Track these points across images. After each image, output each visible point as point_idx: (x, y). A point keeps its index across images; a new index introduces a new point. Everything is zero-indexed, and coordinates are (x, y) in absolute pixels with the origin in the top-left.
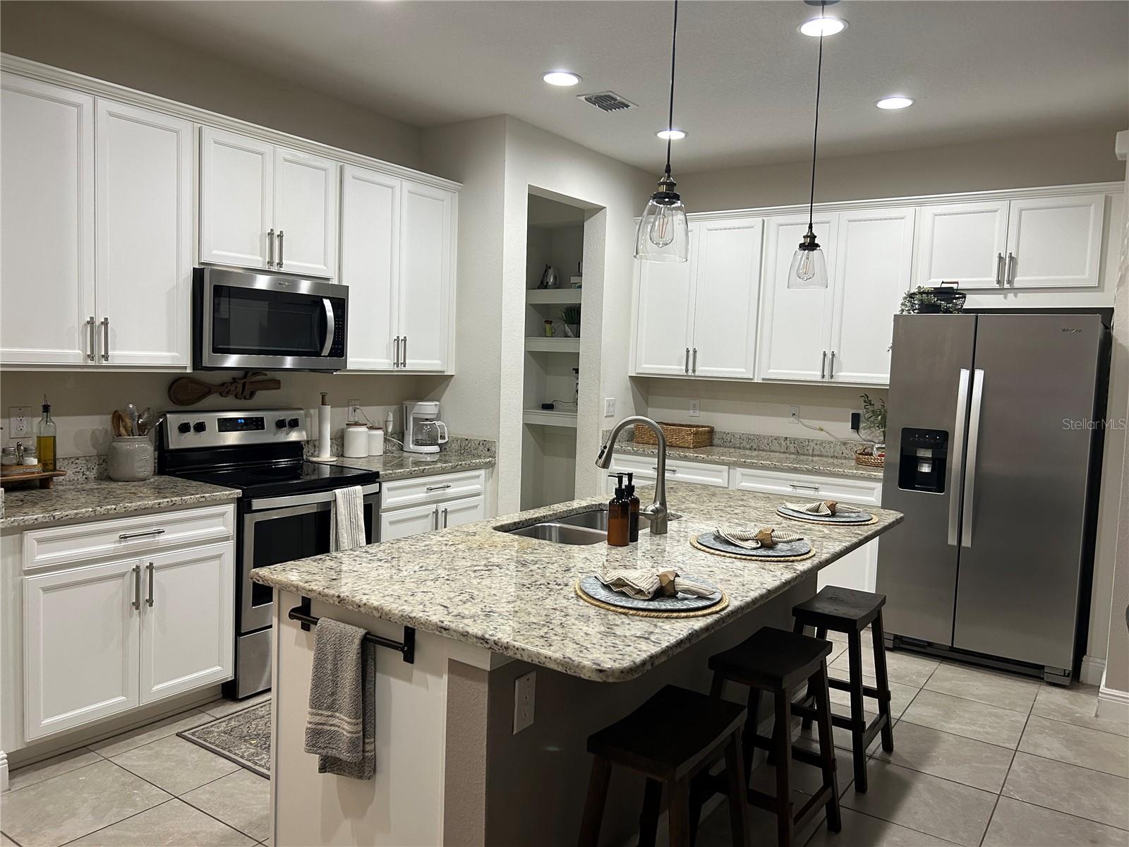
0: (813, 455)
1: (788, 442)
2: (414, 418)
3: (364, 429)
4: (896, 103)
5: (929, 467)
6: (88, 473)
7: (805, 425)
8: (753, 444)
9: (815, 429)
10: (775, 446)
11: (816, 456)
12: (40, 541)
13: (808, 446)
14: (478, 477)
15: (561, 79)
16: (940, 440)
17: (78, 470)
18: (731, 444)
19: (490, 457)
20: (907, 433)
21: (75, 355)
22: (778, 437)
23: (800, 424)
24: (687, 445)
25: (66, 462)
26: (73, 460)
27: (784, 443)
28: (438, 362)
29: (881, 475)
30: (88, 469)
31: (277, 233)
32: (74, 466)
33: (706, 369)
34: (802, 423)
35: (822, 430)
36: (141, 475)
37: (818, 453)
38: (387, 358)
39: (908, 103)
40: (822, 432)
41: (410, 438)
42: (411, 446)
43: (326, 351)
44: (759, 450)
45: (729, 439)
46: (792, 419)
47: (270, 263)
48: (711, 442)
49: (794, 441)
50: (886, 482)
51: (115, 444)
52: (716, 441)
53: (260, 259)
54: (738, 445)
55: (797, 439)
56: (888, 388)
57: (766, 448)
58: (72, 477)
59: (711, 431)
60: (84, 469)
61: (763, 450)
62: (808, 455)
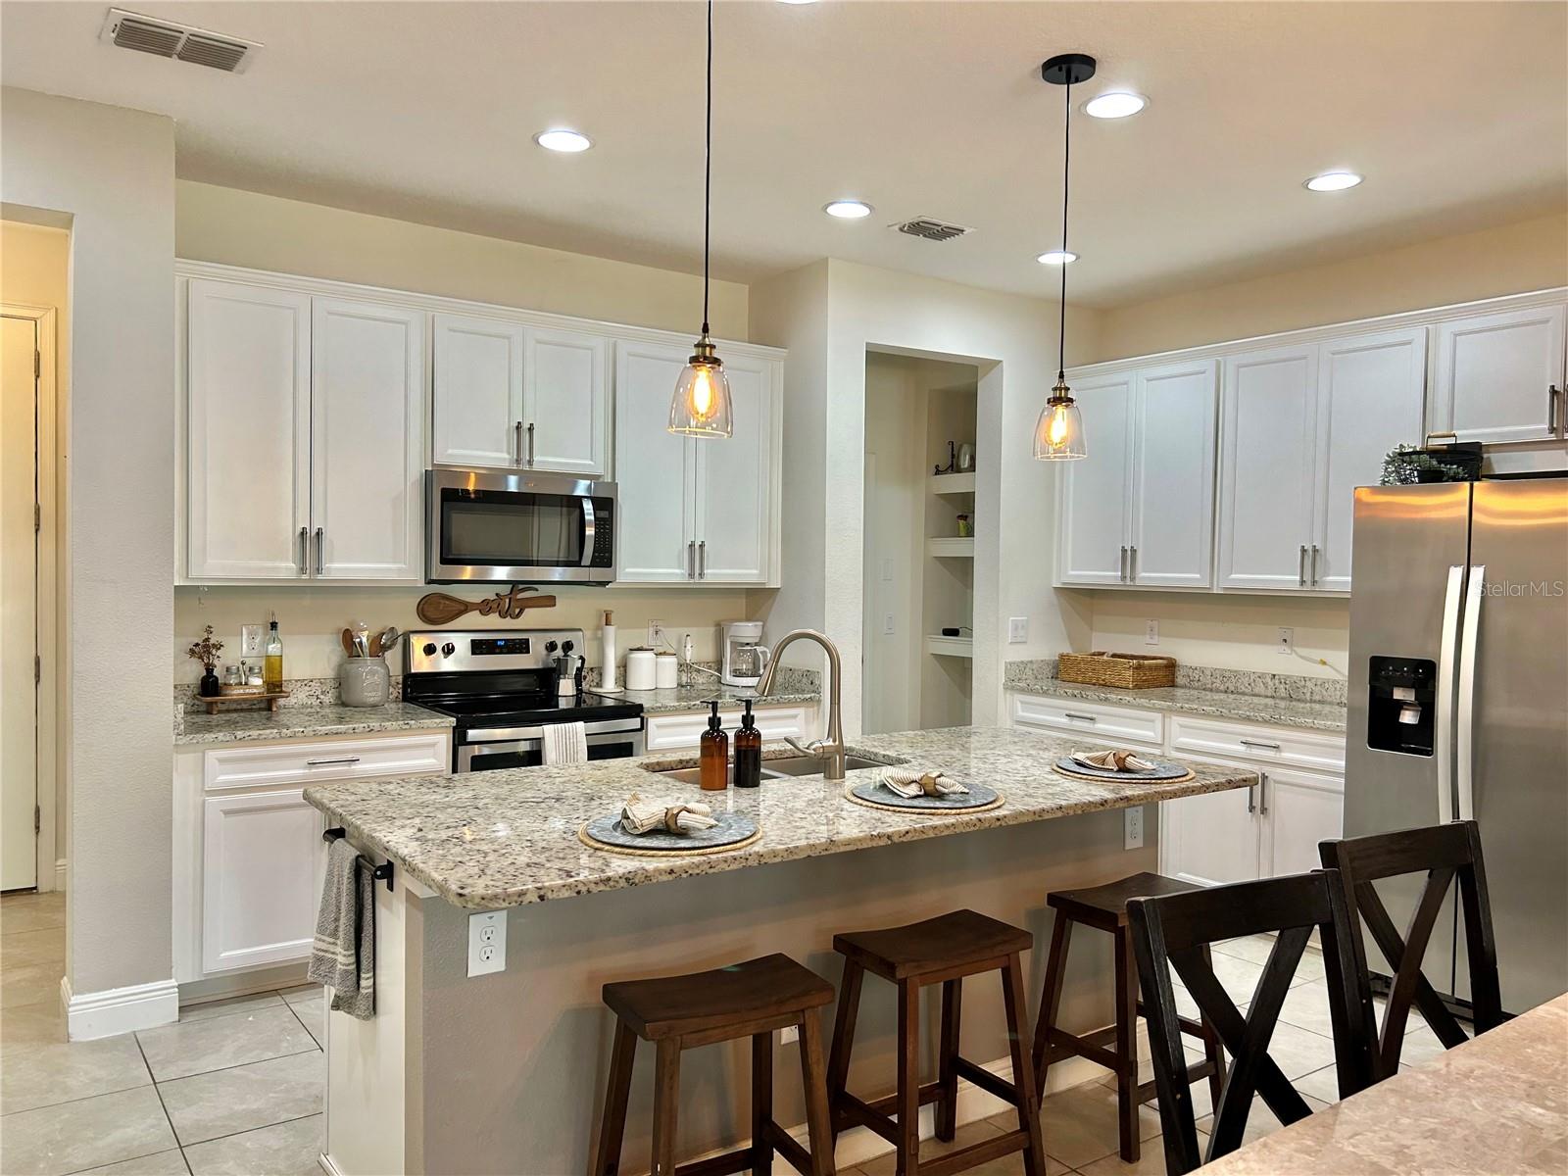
0: (1311, 701)
1: (1277, 682)
2: (732, 642)
3: (649, 655)
4: (1336, 181)
5: (1413, 716)
6: (322, 697)
7: (1302, 657)
8: (1228, 684)
9: (1314, 662)
10: (1260, 689)
11: (1315, 702)
12: (222, 761)
13: (1304, 687)
14: (795, 717)
15: (849, 210)
16: (1423, 675)
17: (312, 693)
18: (1200, 683)
19: (813, 692)
20: (1378, 665)
21: (287, 568)
22: (1263, 674)
23: (1294, 655)
24: (1124, 684)
25: (299, 684)
26: (306, 682)
27: (1271, 683)
28: (755, 572)
29: (1343, 725)
30: (323, 693)
31: (526, 426)
32: (307, 688)
33: (1148, 576)
34: (1296, 653)
35: (1324, 663)
36: (371, 700)
37: (1317, 698)
38: (679, 568)
39: (1354, 180)
40: (1325, 667)
41: (727, 668)
42: (728, 677)
43: (587, 558)
44: (1238, 693)
45: (1197, 677)
46: (1284, 647)
47: (518, 461)
48: (1173, 681)
49: (1284, 680)
50: (1350, 735)
51: (348, 667)
52: (1180, 680)
53: (506, 456)
54: (1209, 686)
55: (1288, 676)
56: (1349, 596)
57: (1246, 690)
58: (305, 700)
59: (1171, 666)
60: (318, 693)
61: (1243, 694)
62: (1304, 701)
